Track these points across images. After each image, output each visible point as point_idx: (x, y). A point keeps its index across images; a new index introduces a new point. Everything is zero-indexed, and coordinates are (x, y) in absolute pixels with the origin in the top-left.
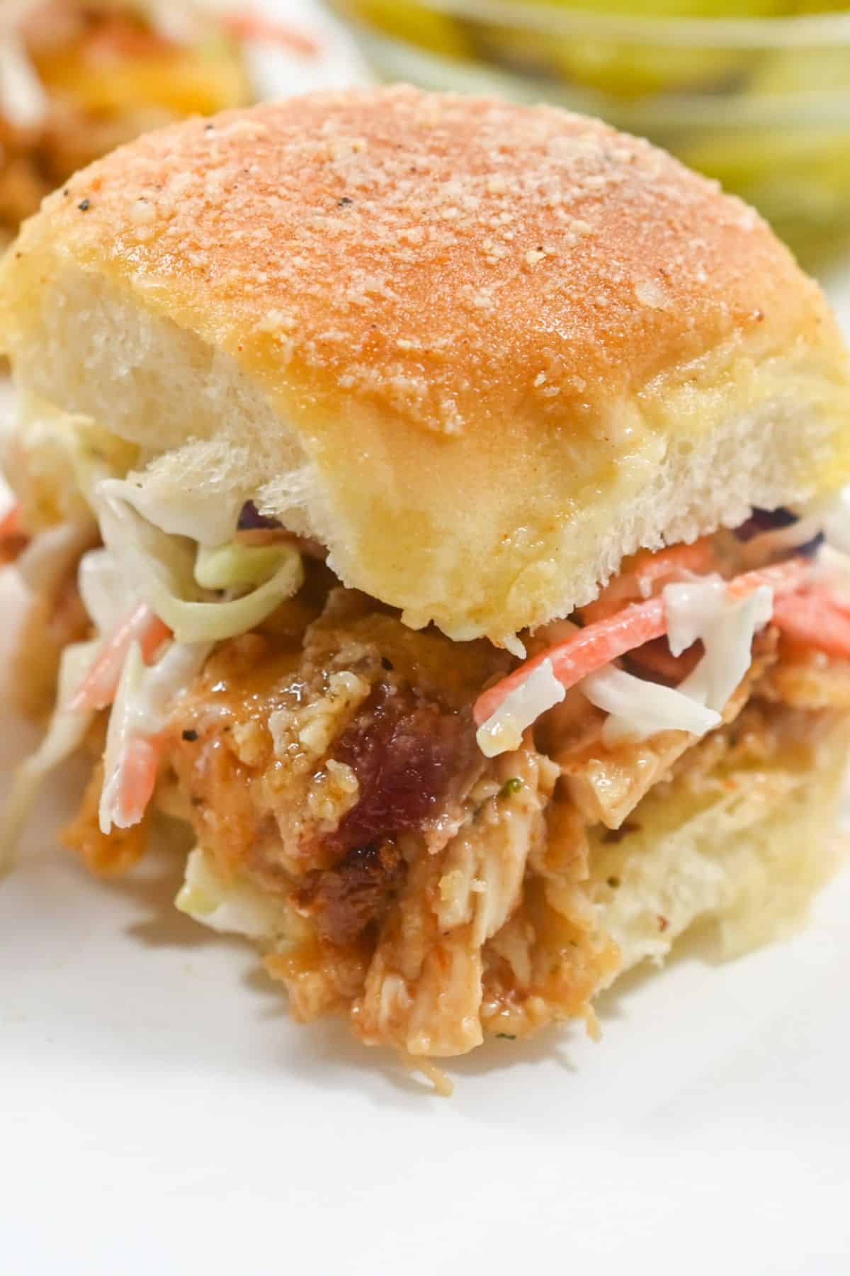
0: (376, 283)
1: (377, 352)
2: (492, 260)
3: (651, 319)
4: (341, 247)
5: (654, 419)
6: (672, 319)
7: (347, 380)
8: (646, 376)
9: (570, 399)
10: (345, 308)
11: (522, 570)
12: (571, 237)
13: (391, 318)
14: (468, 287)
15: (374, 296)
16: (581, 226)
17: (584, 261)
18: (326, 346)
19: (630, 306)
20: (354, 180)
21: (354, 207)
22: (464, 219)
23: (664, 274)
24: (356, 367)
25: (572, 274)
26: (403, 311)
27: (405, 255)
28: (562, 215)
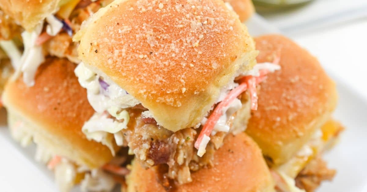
0: (160, 78)
1: (163, 94)
3: (216, 71)
4: (152, 68)
5: (217, 86)
6: (220, 68)
7: (158, 101)
8: (215, 78)
9: (202, 93)
10: (155, 85)
11: (194, 120)
12: (198, 57)
13: (165, 86)
14: (179, 76)
15: (161, 81)
16: (200, 53)
17: (201, 62)
18: (152, 95)
19: (211, 69)
20: (152, 45)
21: (153, 54)
22: (176, 56)
23: (217, 58)
24: (159, 98)
25: (199, 66)
26: (167, 84)
27: (166, 70)
28: (196, 50)
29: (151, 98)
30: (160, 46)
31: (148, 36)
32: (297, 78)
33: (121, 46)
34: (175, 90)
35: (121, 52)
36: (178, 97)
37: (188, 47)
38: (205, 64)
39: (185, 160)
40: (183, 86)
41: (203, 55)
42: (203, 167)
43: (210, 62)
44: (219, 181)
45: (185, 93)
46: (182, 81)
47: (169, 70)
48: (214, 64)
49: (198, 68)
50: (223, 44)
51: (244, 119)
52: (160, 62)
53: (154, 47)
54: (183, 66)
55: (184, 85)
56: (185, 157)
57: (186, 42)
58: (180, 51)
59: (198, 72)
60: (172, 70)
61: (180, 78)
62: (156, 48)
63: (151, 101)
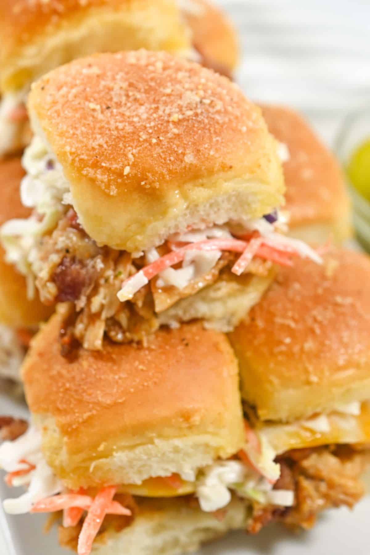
0: (101, 141)
1: (96, 165)
2: (141, 139)
3: (188, 166)
4: (98, 125)
5: (185, 197)
6: (196, 166)
7: (85, 172)
8: (185, 182)
9: (154, 189)
10: (90, 148)
11: (133, 236)
12: (169, 135)
13: (103, 155)
14: (129, 148)
15: (101, 146)
16: (176, 131)
17: (171, 144)
18: (81, 160)
19: (182, 161)
20: (115, 100)
21: (110, 110)
22: (139, 122)
23: (198, 151)
24: (88, 168)
25: (166, 148)
26: (107, 153)
27: (115, 133)
28: (171, 125)
29: (77, 164)
30: (126, 104)
31: (116, 87)
32: (348, 301)
33: (73, 86)
34: (115, 166)
35: (69, 92)
36: (115, 178)
37: (162, 118)
38: (176, 149)
39: (102, 307)
40: (129, 165)
41: (178, 136)
42: (131, 342)
43: (185, 150)
44: (142, 370)
45: (127, 176)
46: (130, 156)
47: (119, 135)
48: (189, 156)
49: (161, 150)
50: (218, 138)
51: (233, 314)
52: (112, 122)
53: (116, 103)
54: (142, 138)
55: (131, 163)
56: (104, 302)
57: (164, 111)
58: (148, 118)
59: (160, 155)
60: (124, 137)
61: (130, 151)
62: (119, 105)
63: (76, 169)
